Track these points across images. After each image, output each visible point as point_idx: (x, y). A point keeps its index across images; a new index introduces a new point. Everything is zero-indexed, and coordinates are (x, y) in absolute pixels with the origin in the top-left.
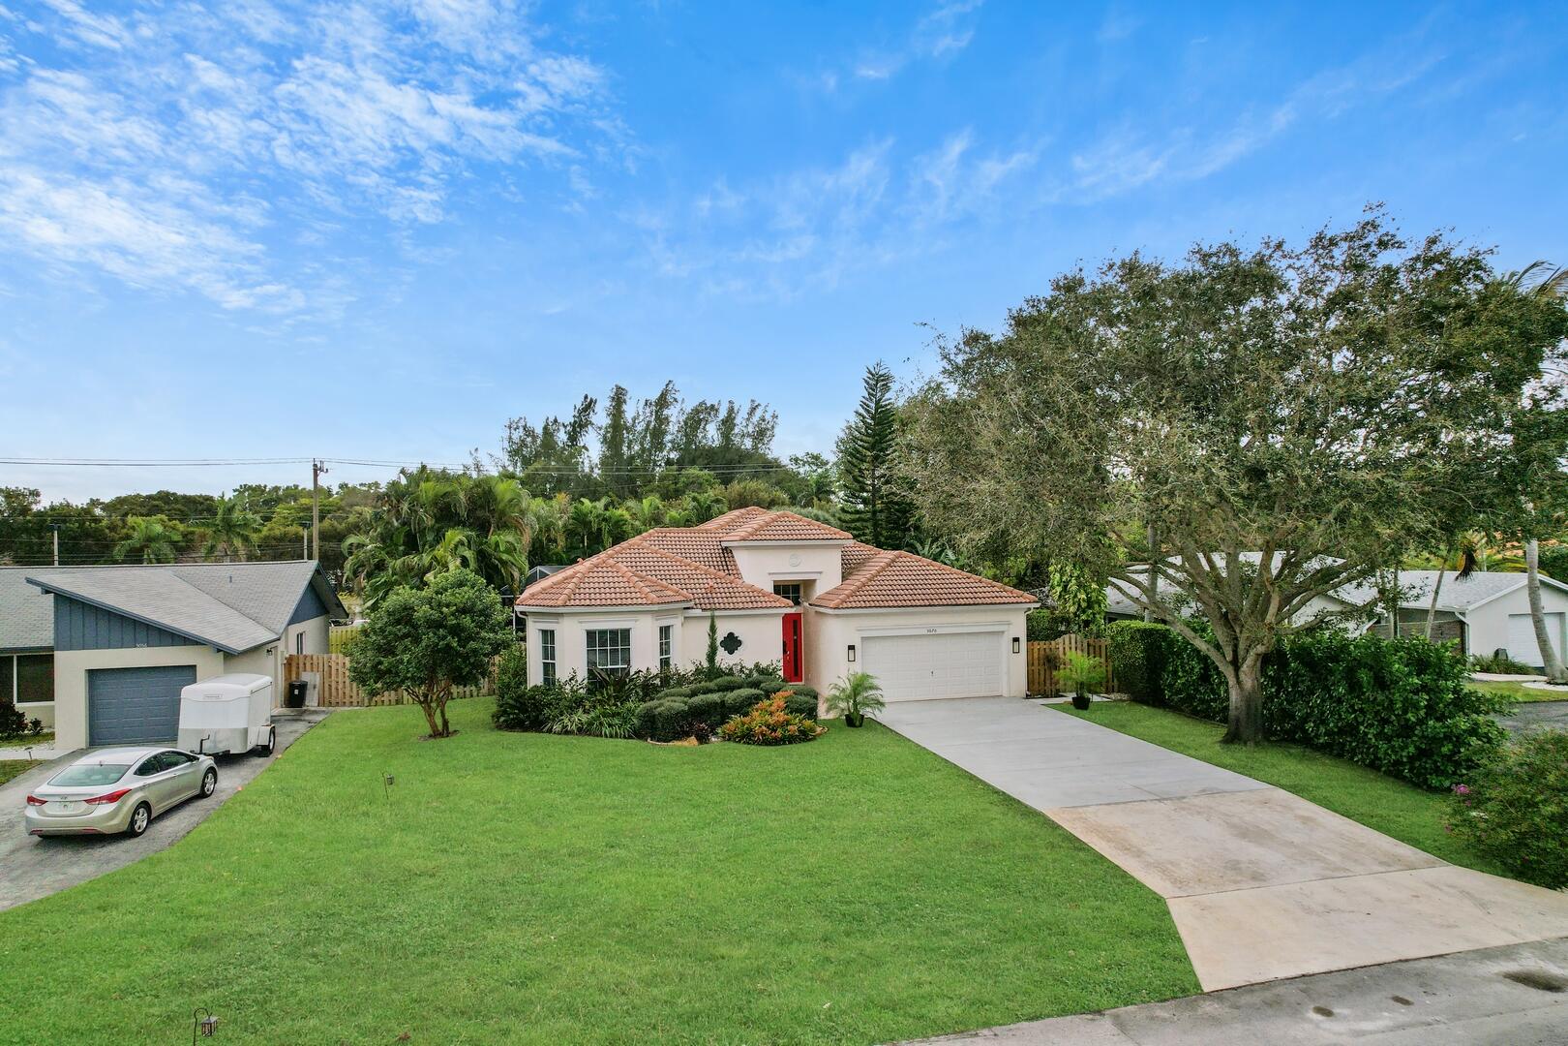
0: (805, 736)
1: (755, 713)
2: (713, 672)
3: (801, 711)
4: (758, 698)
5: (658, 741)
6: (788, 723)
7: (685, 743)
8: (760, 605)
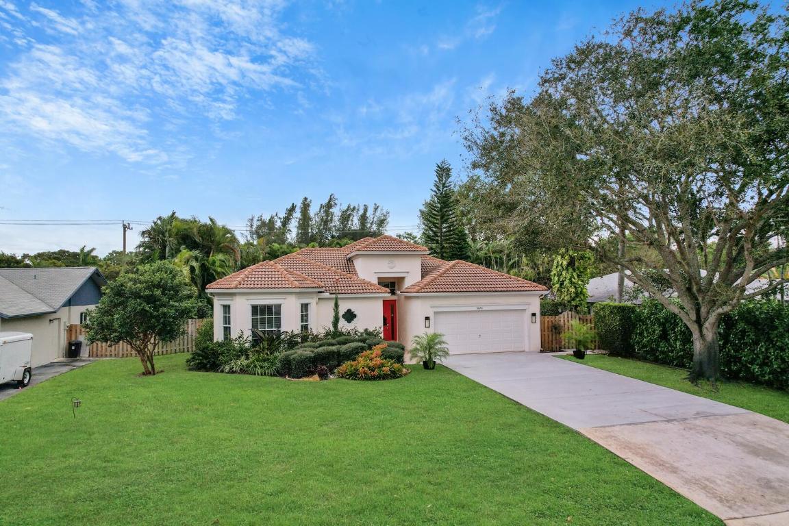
0: (394, 375)
1: (360, 359)
2: (336, 334)
3: (392, 358)
4: (362, 349)
5: (293, 378)
6: (383, 365)
7: (311, 379)
8: (368, 291)
